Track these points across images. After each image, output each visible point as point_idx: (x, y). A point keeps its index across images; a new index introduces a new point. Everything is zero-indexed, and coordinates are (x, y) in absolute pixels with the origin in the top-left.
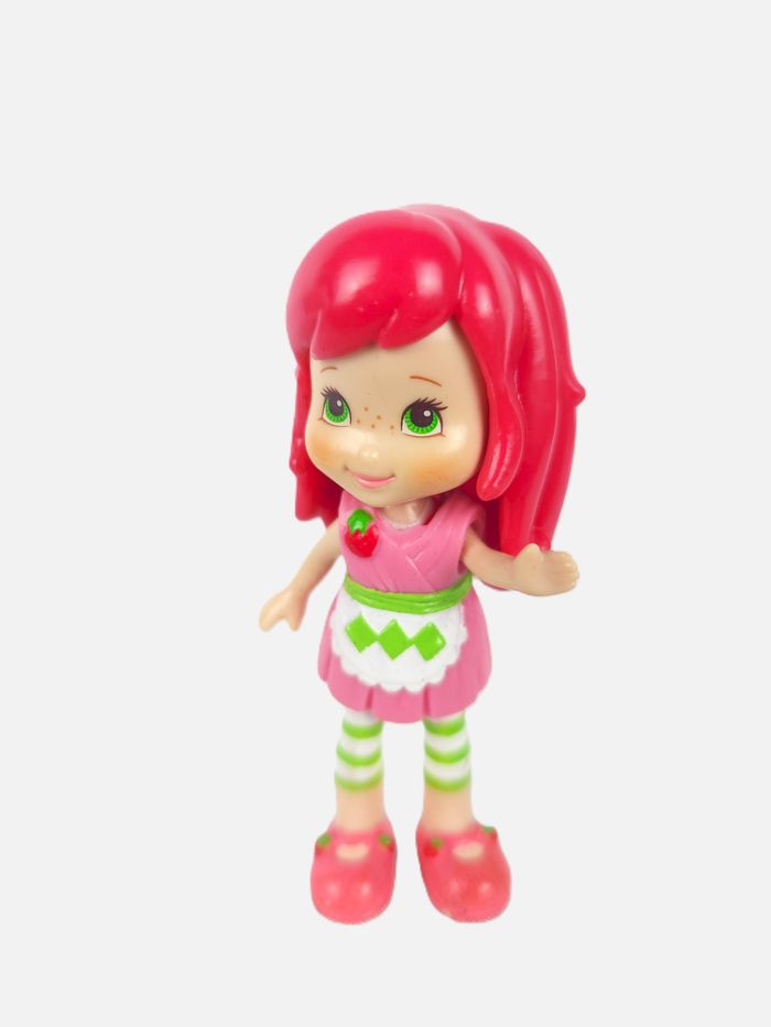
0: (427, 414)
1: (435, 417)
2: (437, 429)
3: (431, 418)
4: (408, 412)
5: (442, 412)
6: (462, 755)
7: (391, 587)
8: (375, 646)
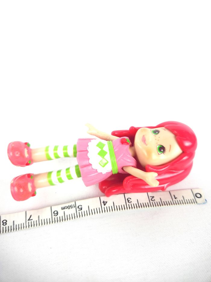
0: (162, 150)
1: (162, 152)
2: (159, 153)
3: (161, 151)
4: (161, 146)
5: (163, 153)
6: (61, 181)
7: (116, 150)
8: (100, 150)
